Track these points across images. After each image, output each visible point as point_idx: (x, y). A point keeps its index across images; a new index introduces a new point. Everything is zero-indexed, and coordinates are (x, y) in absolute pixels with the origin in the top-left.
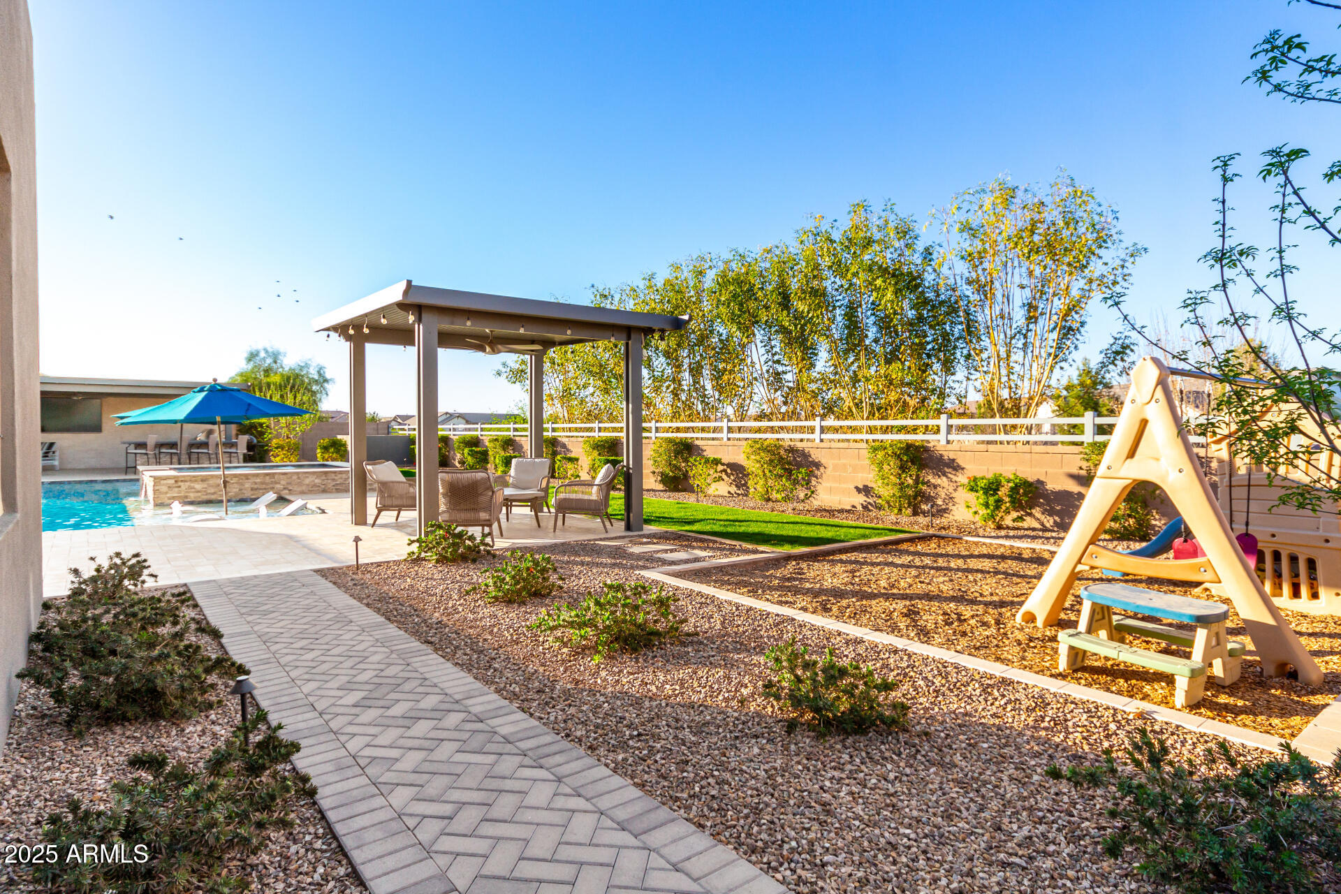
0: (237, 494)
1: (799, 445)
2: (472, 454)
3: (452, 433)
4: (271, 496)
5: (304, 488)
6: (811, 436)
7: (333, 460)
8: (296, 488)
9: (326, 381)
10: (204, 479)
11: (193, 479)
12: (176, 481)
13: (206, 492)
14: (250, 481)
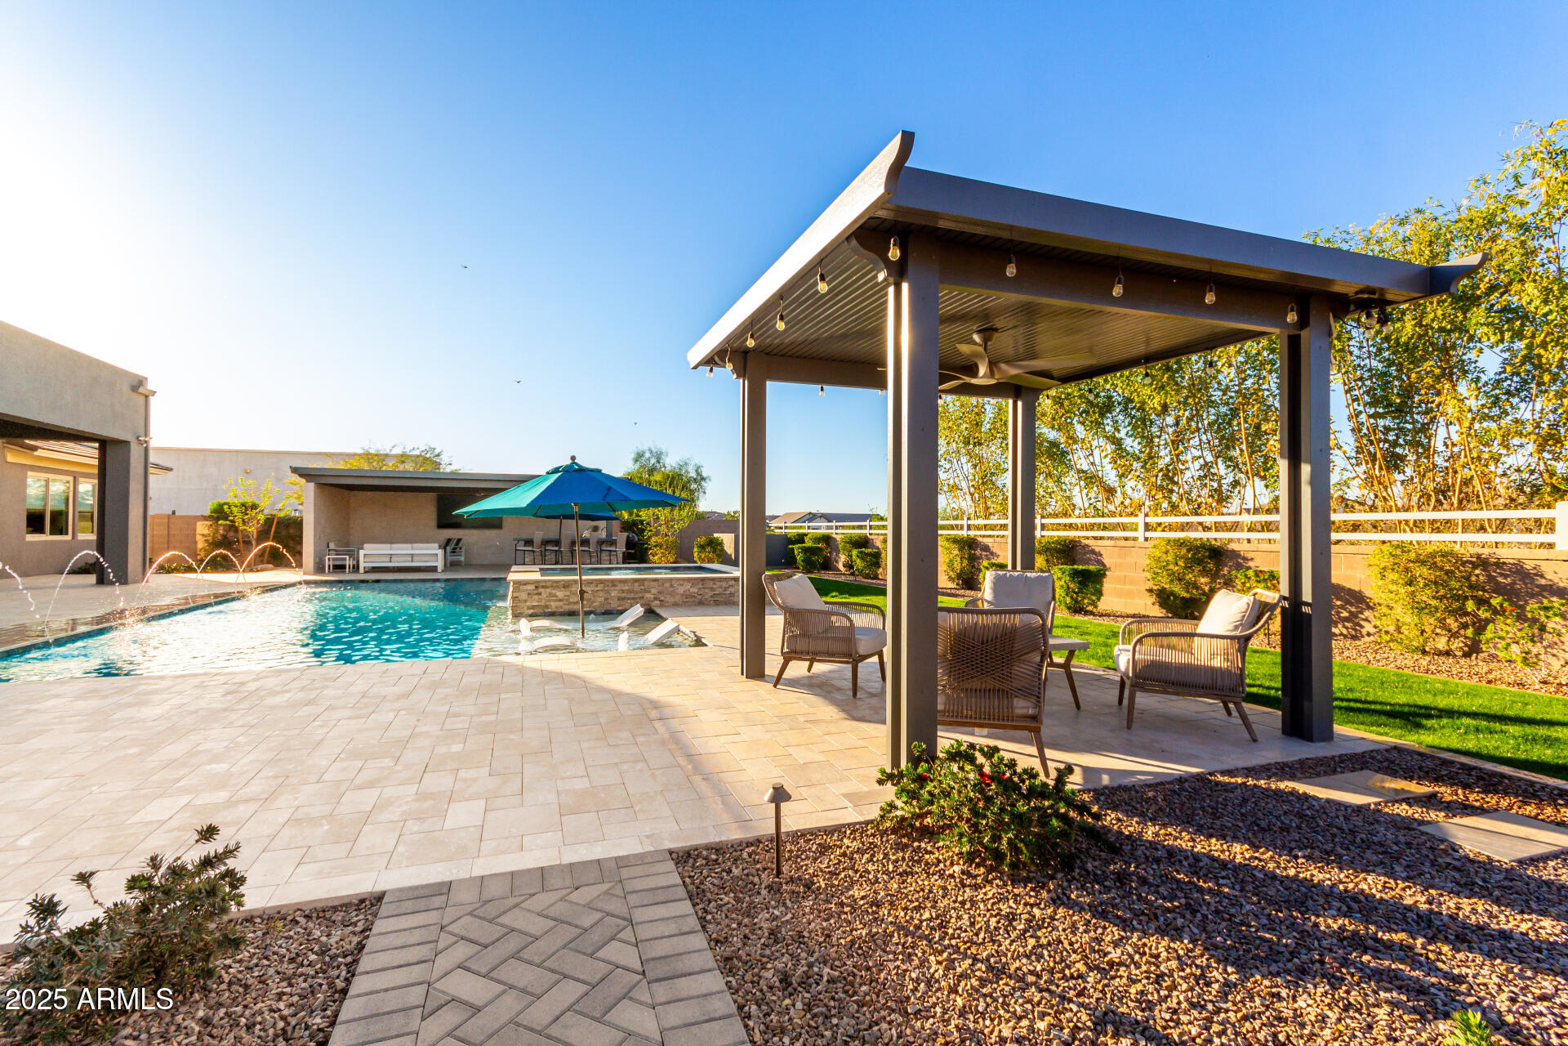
0: (602, 605)
2: (862, 556)
3: (833, 531)
4: (638, 611)
5: (678, 599)
7: (711, 561)
8: (670, 599)
9: (703, 479)
10: (566, 584)
11: (554, 584)
12: (537, 587)
13: (568, 600)
14: (617, 588)
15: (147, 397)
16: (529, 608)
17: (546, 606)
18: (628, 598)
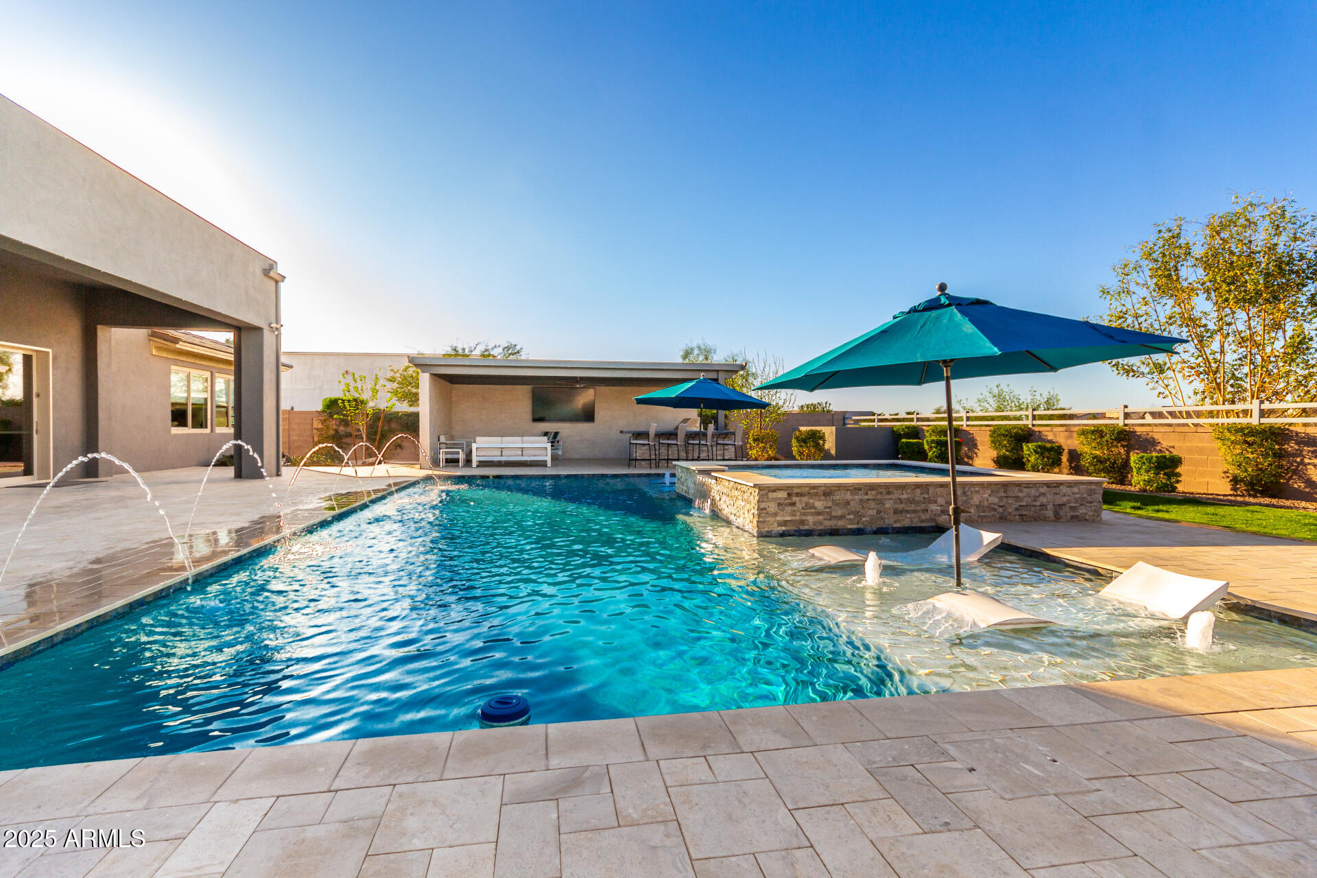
10: (828, 491)
11: (813, 491)
12: (789, 495)
13: (828, 513)
14: (892, 496)
15: (277, 282)
16: (780, 524)
17: (803, 522)
18: (908, 512)
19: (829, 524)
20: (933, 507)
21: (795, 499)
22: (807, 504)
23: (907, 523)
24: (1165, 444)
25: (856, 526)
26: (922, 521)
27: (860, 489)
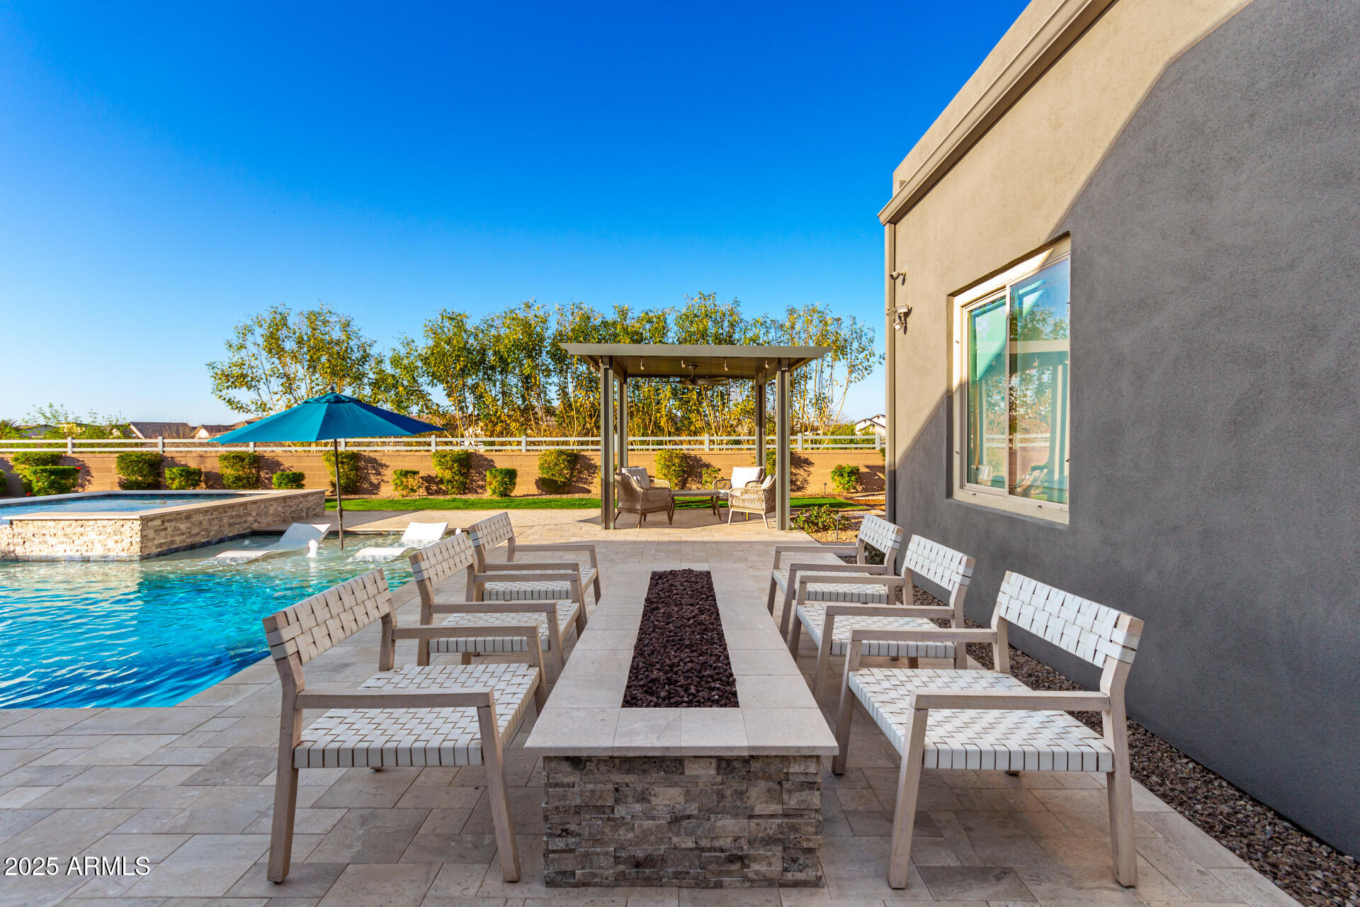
1: (692, 453)
6: (701, 447)
10: (188, 515)
11: (178, 516)
12: (163, 522)
13: (189, 533)
14: (227, 514)
16: (157, 547)
17: (172, 542)
18: (236, 524)
19: (189, 541)
20: (250, 519)
21: (167, 524)
22: (175, 527)
23: (236, 532)
24: (287, 464)
25: (207, 540)
26: (244, 529)
27: (208, 511)
